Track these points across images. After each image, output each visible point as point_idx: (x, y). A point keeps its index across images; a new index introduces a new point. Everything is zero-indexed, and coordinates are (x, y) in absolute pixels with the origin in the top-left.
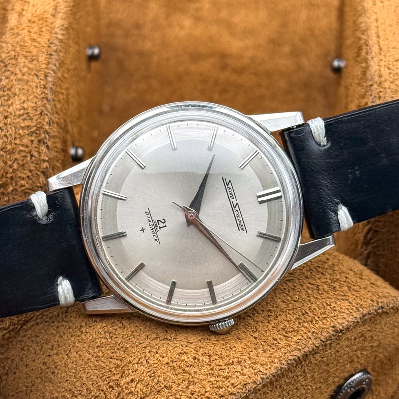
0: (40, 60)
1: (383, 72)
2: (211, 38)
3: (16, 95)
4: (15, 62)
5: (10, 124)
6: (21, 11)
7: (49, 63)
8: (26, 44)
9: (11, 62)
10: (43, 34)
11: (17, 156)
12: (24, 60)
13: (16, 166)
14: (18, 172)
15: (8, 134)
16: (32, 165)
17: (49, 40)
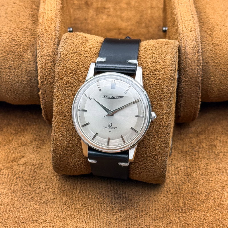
0: (52, 34)
1: (184, 29)
2: (114, 22)
3: (44, 48)
4: (42, 35)
5: (43, 59)
6: (43, 16)
7: (55, 35)
8: (46, 29)
9: (41, 35)
10: (52, 24)
11: (47, 70)
12: (46, 34)
13: (47, 74)
14: (47, 76)
15: (43, 62)
16: (53, 73)
17: (55, 27)
